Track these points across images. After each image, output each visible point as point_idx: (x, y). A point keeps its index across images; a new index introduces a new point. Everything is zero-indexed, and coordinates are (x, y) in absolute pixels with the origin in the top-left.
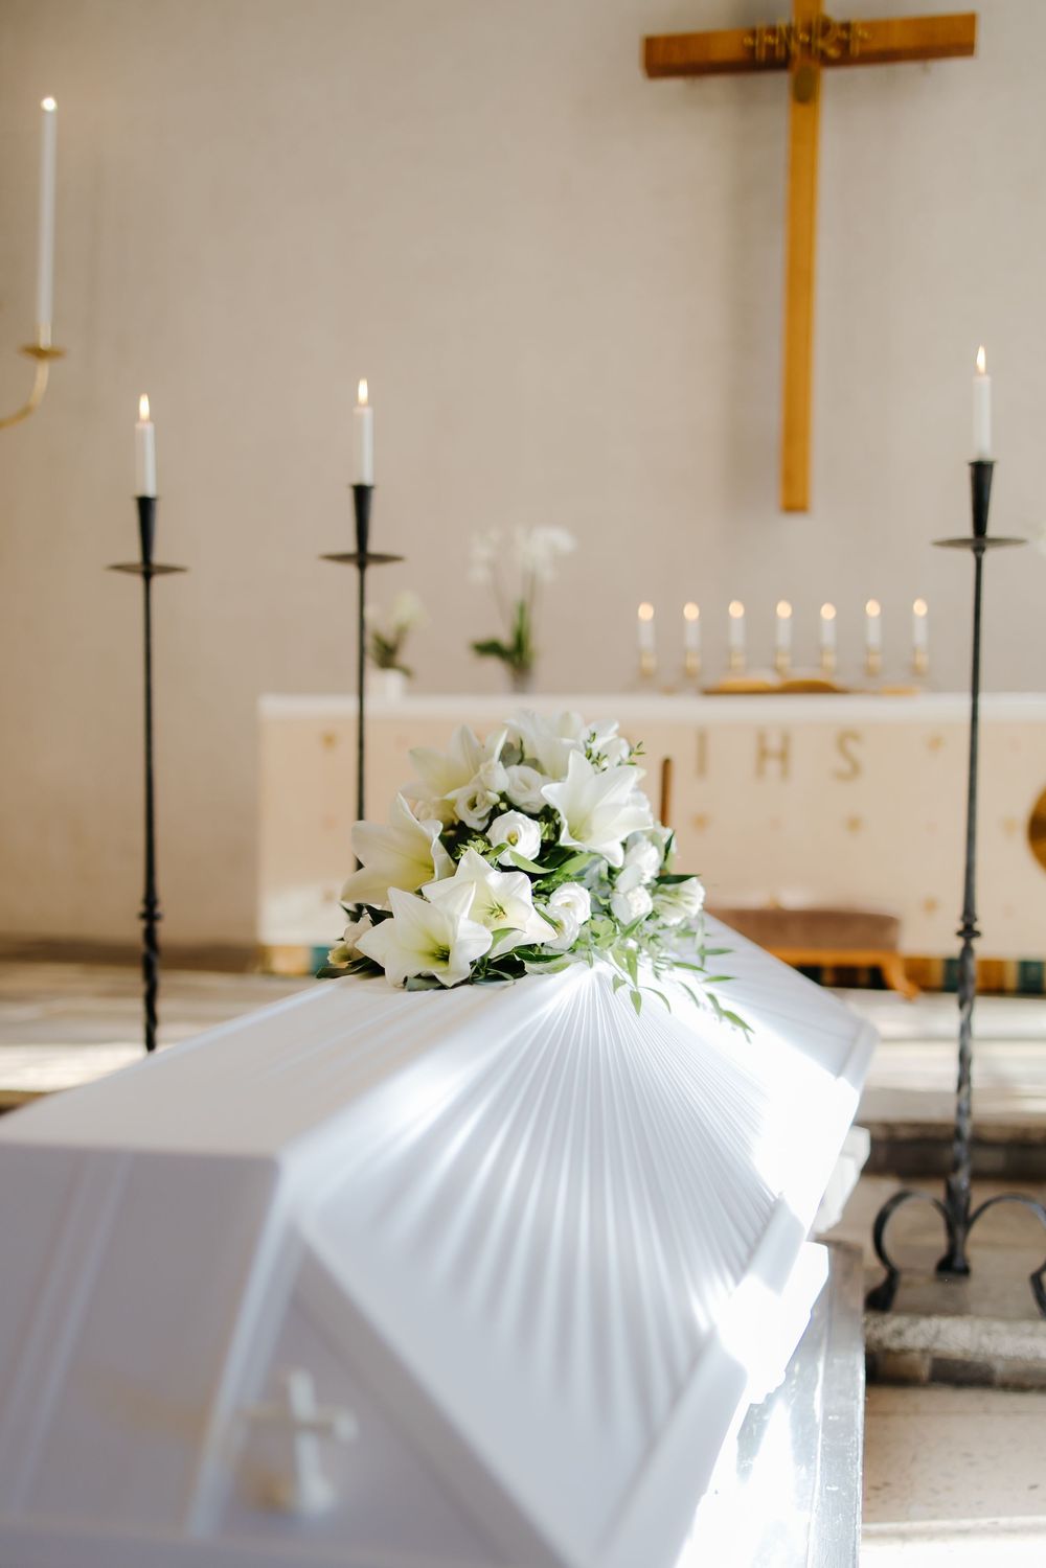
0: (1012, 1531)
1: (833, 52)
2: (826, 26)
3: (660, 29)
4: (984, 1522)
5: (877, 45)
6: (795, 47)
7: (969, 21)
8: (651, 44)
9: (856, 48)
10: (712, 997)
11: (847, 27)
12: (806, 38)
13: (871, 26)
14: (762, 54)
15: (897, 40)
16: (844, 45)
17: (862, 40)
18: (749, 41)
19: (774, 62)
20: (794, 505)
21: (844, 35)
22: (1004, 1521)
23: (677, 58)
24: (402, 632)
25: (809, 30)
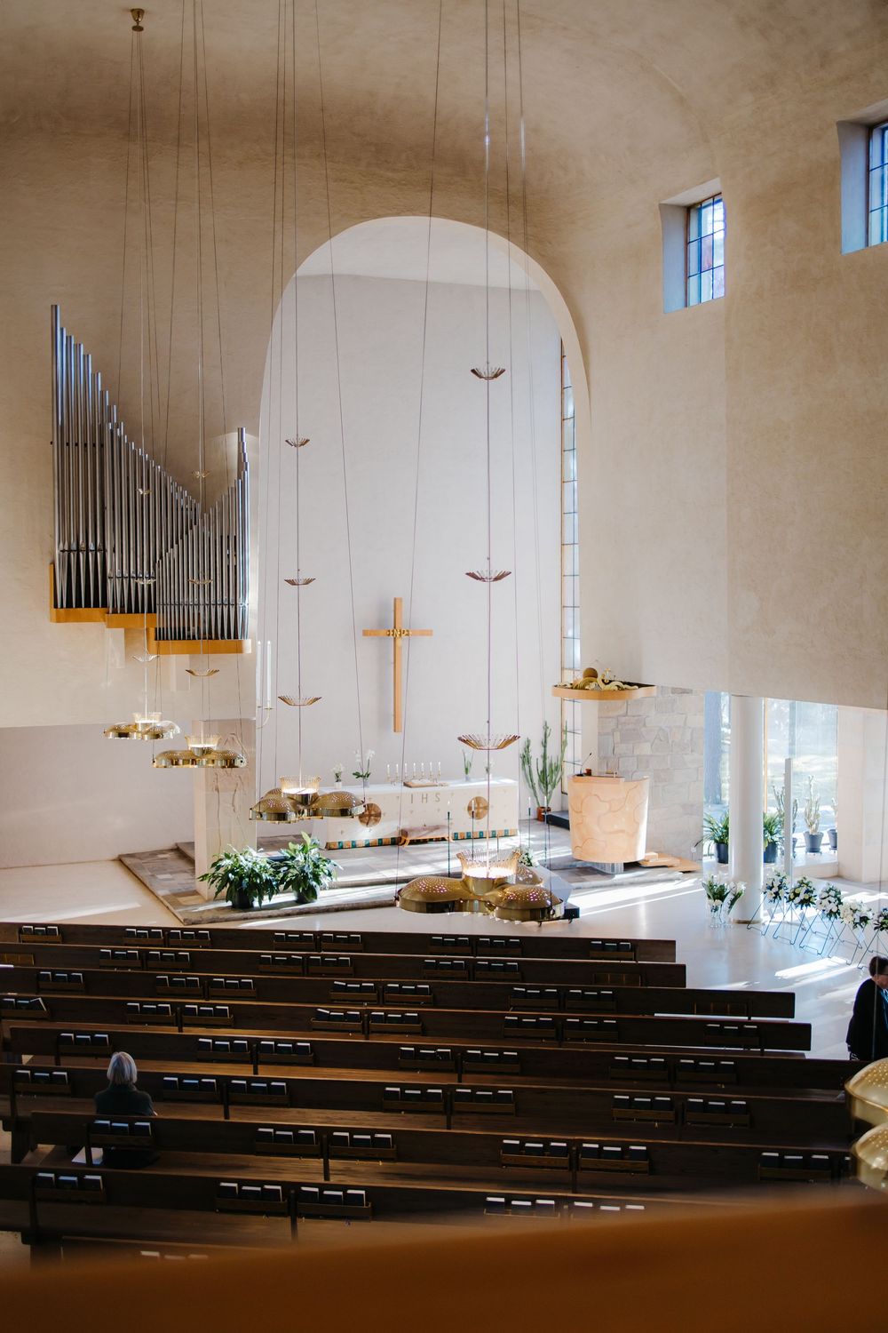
20: (397, 730)
25: (400, 632)
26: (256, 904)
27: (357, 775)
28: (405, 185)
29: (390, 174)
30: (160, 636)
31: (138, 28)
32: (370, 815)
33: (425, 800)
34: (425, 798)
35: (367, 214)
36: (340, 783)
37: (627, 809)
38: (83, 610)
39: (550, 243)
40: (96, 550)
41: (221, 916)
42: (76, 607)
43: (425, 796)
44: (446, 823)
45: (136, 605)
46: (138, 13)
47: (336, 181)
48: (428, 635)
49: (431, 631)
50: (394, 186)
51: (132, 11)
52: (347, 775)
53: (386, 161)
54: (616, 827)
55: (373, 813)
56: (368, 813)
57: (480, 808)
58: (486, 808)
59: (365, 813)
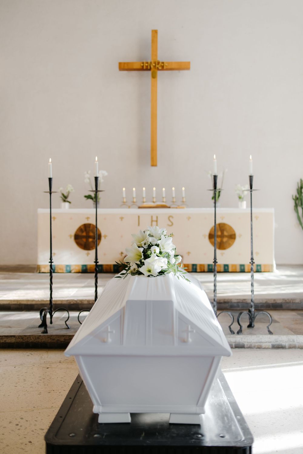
0: (233, 371)
1: (160, 68)
2: (159, 63)
3: (122, 61)
4: (228, 369)
5: (169, 67)
6: (152, 67)
7: (189, 63)
8: (120, 64)
9: (165, 67)
10: (183, 276)
11: (163, 63)
12: (154, 65)
13: (168, 63)
14: (145, 67)
15: (173, 67)
16: (163, 67)
17: (166, 66)
18: (142, 65)
19: (148, 69)
20: (154, 165)
21: (162, 65)
22: (231, 369)
23: (126, 67)
24: (69, 193)
25: (155, 63)
32: (88, 237)
34: (154, 221)
36: (67, 204)
43: (155, 219)
52: (76, 196)
55: (91, 234)
56: (84, 234)
57: (222, 236)
58: (232, 237)
59: (80, 234)
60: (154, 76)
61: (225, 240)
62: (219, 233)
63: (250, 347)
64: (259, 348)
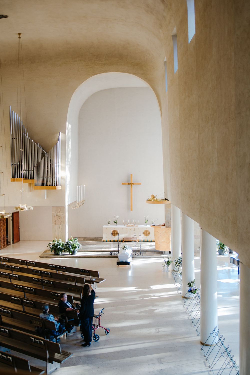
8: (122, 183)
18: (128, 183)
20: (132, 210)
23: (124, 184)
25: (132, 183)
26: (60, 254)
27: (115, 222)
28: (105, 65)
29: (100, 62)
30: (36, 185)
31: (20, 38)
32: (115, 233)
33: (131, 230)
34: (130, 229)
35: (94, 74)
36: (109, 224)
37: (166, 236)
38: (19, 179)
39: (148, 75)
40: (19, 164)
41: (49, 256)
42: (17, 178)
43: (131, 229)
44: (134, 237)
45: (30, 177)
46: (20, 34)
47: (86, 66)
48: (140, 184)
49: (141, 183)
50: (102, 65)
51: (18, 34)
52: (111, 222)
53: (99, 59)
54: (163, 241)
55: (116, 233)
56: (114, 233)
57: (147, 233)
58: (149, 233)
59: (113, 232)
60: (131, 186)
61: (147, 234)
62: (146, 232)
63: (137, 257)
64: (141, 257)
